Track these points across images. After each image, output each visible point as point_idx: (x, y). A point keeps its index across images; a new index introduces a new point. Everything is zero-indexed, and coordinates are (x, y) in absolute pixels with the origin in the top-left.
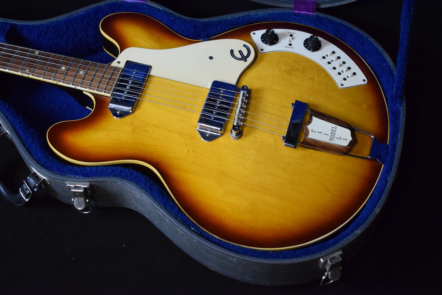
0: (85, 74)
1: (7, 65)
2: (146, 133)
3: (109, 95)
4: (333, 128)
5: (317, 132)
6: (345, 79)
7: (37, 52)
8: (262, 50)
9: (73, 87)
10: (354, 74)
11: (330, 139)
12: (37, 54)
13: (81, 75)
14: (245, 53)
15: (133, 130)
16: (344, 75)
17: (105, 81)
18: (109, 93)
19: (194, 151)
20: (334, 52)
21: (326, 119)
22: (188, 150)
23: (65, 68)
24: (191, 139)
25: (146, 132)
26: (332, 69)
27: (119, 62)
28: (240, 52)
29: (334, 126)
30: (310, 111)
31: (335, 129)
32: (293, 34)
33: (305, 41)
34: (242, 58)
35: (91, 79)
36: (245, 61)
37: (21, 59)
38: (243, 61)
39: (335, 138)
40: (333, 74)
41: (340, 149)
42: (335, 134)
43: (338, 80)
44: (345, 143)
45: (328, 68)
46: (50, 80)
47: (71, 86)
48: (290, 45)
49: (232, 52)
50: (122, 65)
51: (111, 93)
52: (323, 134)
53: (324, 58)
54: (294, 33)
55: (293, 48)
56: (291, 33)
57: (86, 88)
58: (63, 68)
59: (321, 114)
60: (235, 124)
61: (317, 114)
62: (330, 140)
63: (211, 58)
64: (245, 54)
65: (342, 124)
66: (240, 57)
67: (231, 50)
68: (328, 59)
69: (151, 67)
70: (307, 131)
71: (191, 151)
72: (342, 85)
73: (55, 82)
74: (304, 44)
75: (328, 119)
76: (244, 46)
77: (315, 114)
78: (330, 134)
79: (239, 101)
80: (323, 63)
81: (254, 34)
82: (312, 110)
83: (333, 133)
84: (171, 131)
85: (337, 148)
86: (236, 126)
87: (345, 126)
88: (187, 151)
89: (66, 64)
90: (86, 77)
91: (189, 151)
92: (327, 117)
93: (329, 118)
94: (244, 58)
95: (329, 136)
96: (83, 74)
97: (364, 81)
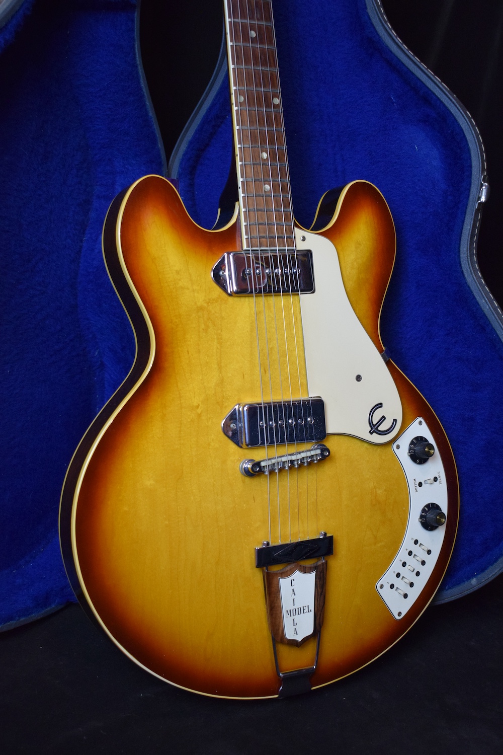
0: (267, 194)
1: (240, 62)
2: (203, 329)
3: (245, 247)
4: (307, 607)
5: (293, 588)
6: (392, 586)
7: (277, 101)
8: (398, 447)
9: (240, 185)
10: (406, 596)
11: (289, 611)
12: (274, 103)
13: (261, 188)
14: (383, 427)
15: (201, 309)
16: (398, 582)
17: (265, 232)
18: (248, 246)
19: (199, 415)
20: (429, 552)
21: (318, 590)
22: (199, 405)
23: (265, 158)
24: (218, 403)
25: (206, 330)
26: (402, 562)
27: (304, 239)
28: (383, 418)
29: (312, 608)
30: (323, 563)
31: (306, 610)
32: (438, 481)
33: (433, 504)
34: (374, 426)
35: (262, 208)
36: (370, 432)
37: (257, 80)
38: (370, 429)
39: (292, 617)
40: (396, 566)
41: (278, 630)
42: (300, 613)
43: (388, 577)
44: (289, 635)
45: (402, 555)
46: (238, 141)
47: (240, 180)
48: (420, 484)
49: (380, 405)
50: (301, 246)
51: (248, 248)
52: (294, 597)
53: (416, 542)
54: (440, 482)
55: (416, 491)
56: (439, 477)
57: (244, 207)
58: (265, 155)
59: (324, 580)
60: (263, 464)
61: (322, 574)
62: (287, 611)
63: (359, 378)
64: (381, 428)
65: (318, 617)
66: (375, 422)
67: (381, 404)
68: (415, 549)
69: (313, 292)
70: (289, 573)
71: (199, 411)
72: (382, 587)
73: (237, 152)
74: (428, 506)
75: (319, 594)
76: (395, 421)
77: (321, 573)
78: (296, 607)
79: (302, 454)
80: (407, 544)
81: (420, 423)
82: (325, 565)
83: (300, 611)
84: (220, 368)
85: (279, 626)
86: (260, 467)
87: (317, 622)
88: (197, 404)
89: (273, 157)
90: (262, 198)
91: (198, 407)
92: (322, 592)
93: (321, 594)
94: (374, 429)
95: (292, 607)
96: (266, 191)
97: (400, 614)
